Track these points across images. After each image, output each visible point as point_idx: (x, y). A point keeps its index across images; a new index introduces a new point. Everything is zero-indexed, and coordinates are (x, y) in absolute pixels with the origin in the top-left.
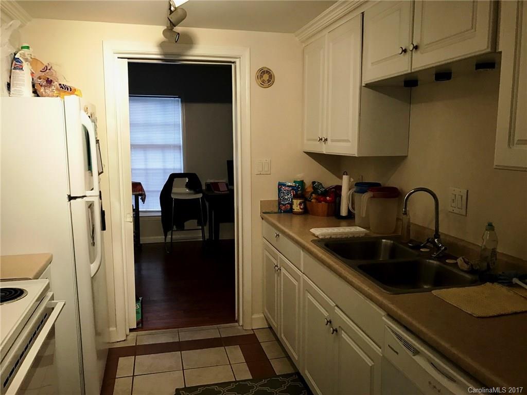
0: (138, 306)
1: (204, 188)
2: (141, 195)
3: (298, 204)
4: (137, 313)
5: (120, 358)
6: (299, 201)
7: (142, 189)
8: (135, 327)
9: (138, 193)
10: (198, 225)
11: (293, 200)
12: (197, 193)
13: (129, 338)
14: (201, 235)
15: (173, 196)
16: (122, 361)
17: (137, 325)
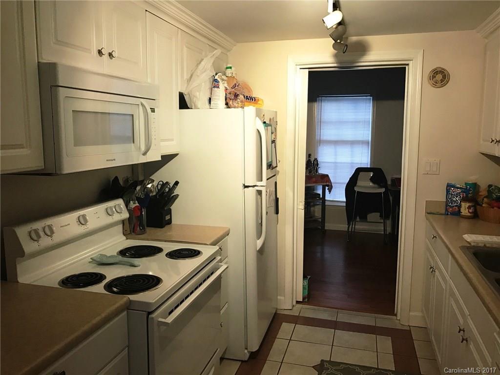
0: (305, 283)
1: (389, 182)
2: (328, 186)
3: (466, 207)
4: (304, 288)
5: (283, 323)
6: (468, 204)
7: (329, 180)
8: (302, 300)
9: (325, 184)
10: (381, 219)
11: (462, 203)
12: (381, 187)
13: (294, 308)
14: (383, 228)
15: (356, 189)
16: (285, 326)
17: (304, 299)
